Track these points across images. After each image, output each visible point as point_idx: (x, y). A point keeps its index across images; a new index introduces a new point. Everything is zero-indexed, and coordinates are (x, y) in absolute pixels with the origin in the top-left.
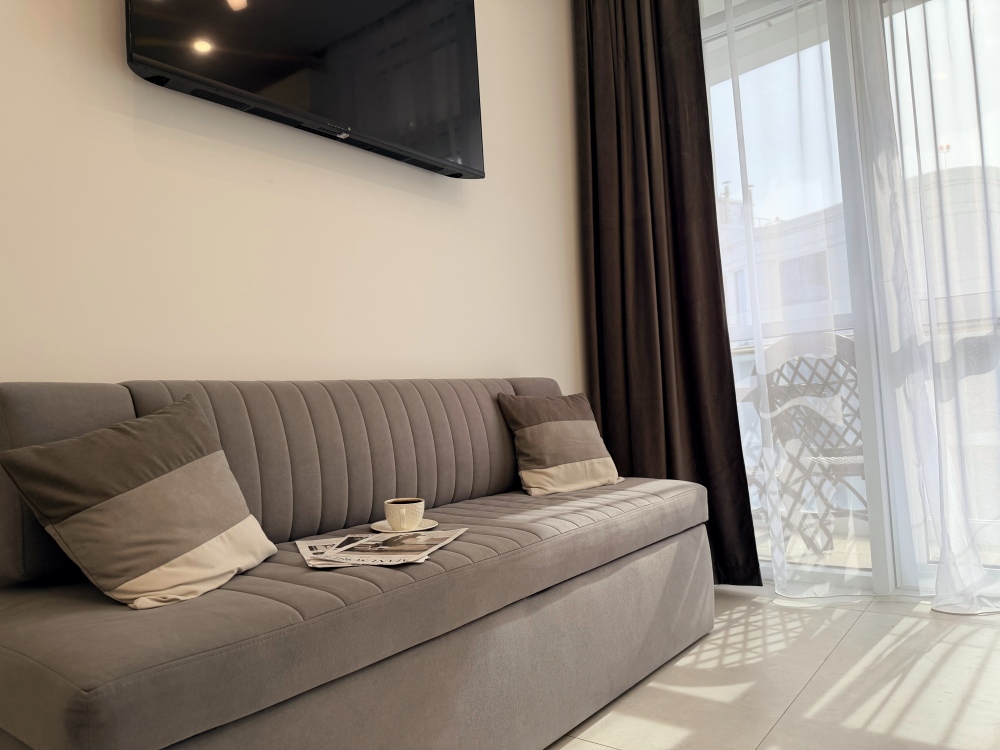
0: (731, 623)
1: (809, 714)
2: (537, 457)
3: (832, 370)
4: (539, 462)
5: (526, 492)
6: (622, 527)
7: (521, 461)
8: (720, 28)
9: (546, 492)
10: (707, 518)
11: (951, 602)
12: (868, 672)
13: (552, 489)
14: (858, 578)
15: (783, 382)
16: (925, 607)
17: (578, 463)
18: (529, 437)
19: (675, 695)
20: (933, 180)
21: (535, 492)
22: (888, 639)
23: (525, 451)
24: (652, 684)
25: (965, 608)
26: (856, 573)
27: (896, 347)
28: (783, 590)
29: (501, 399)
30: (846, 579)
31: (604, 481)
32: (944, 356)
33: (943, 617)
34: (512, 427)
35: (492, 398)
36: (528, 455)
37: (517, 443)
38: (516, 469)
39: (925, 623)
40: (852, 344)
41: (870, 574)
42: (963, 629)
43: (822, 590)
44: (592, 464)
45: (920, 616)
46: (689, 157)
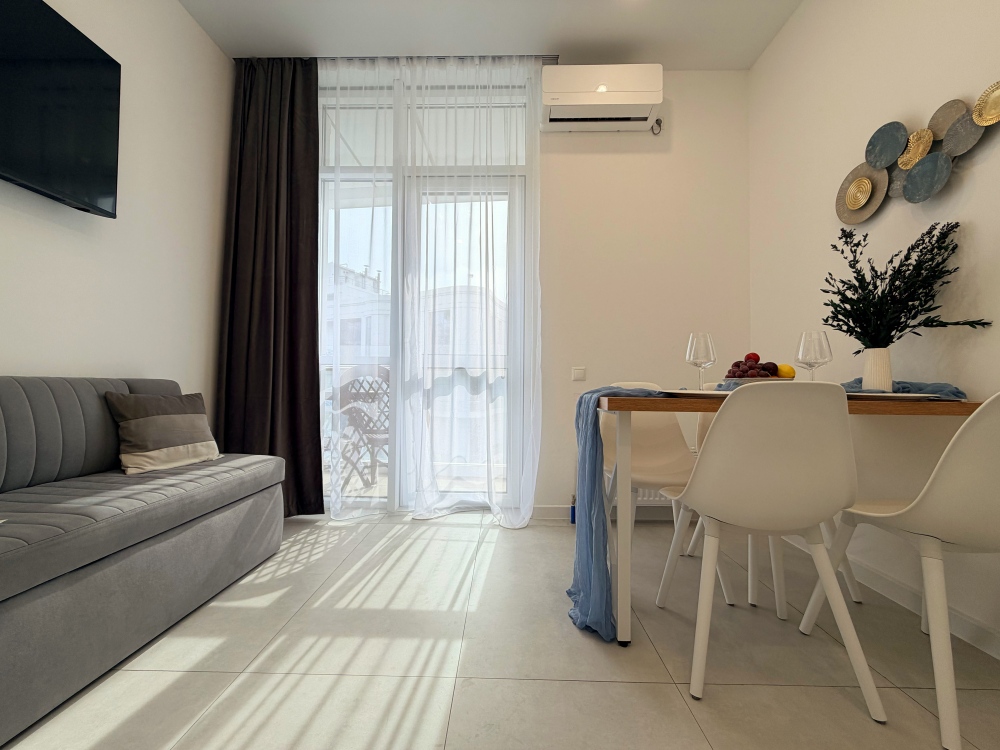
0: (294, 544)
1: (316, 605)
2: (140, 443)
3: (380, 387)
4: (141, 447)
5: (124, 472)
6: (198, 497)
7: (122, 447)
8: (330, 176)
9: (142, 471)
10: (283, 478)
11: (422, 514)
12: (365, 565)
13: (150, 468)
14: (380, 502)
15: (354, 391)
16: (408, 518)
17: (181, 447)
18: (133, 428)
19: (229, 608)
20: (432, 293)
21: (130, 471)
22: (385, 540)
23: (128, 438)
24: (213, 604)
25: (427, 516)
26: (378, 500)
27: (407, 379)
28: (336, 516)
29: (109, 396)
30: (372, 505)
31: (203, 459)
32: (429, 386)
33: (417, 522)
34: (117, 419)
35: (99, 396)
36: (130, 442)
37: (120, 433)
38: (118, 452)
39: (406, 527)
40: (388, 371)
41: (386, 500)
42: (424, 528)
43: (357, 513)
44: (195, 447)
45: (405, 523)
46: (303, 247)
